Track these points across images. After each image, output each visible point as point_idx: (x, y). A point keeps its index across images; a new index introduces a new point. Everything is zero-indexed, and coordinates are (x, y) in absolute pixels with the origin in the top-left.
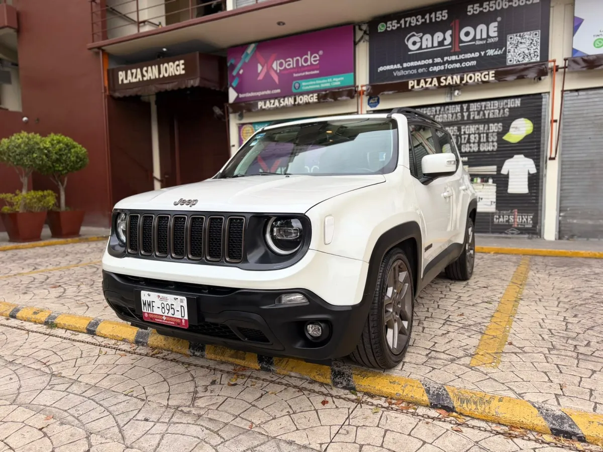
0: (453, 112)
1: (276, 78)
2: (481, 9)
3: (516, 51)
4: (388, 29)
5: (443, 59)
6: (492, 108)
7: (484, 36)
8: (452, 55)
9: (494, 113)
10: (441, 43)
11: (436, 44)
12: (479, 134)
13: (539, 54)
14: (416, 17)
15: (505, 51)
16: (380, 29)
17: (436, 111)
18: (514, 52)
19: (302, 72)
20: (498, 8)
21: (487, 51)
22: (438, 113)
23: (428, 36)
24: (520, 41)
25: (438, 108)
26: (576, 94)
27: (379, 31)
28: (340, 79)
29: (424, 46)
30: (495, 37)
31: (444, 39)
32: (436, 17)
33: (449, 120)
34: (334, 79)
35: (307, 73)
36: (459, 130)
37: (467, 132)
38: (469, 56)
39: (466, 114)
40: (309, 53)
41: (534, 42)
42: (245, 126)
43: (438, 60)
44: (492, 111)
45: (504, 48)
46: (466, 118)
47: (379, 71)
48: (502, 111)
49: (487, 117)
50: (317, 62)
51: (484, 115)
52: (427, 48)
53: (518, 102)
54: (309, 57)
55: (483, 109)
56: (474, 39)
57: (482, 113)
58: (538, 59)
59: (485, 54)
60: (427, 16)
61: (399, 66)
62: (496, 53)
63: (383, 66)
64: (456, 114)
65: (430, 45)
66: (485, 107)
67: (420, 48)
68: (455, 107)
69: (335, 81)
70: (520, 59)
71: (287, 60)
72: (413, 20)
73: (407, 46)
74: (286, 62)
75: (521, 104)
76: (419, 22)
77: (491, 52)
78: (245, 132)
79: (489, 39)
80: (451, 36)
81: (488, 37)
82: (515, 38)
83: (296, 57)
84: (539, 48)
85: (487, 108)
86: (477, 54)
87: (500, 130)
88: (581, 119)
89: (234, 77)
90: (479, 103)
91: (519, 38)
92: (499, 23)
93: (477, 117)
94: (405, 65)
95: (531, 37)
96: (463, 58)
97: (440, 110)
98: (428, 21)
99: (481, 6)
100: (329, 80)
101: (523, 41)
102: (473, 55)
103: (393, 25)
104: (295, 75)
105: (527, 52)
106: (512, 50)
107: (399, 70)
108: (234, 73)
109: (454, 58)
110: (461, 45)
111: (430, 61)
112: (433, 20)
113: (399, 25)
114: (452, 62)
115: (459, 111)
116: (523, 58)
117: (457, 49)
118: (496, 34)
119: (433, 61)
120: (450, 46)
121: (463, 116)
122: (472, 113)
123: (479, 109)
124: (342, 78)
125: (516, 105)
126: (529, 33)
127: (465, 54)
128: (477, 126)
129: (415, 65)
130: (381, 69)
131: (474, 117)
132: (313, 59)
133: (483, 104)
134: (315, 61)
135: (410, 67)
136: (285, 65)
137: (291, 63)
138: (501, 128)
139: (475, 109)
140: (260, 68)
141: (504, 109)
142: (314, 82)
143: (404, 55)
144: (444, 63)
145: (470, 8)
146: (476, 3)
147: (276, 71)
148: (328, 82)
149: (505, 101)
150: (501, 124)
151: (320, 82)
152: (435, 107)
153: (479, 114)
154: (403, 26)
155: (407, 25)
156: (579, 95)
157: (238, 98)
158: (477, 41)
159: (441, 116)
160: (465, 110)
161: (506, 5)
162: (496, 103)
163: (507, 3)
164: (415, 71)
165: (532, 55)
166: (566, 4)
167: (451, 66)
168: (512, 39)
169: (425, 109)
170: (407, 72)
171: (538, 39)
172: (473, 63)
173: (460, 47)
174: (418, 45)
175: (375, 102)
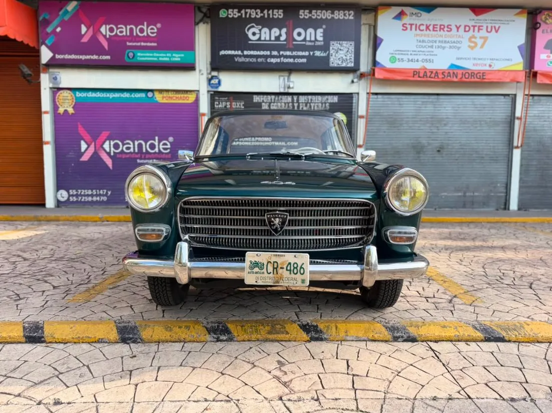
0: (286, 101)
1: (105, 44)
2: (310, 15)
3: (337, 55)
4: (230, 16)
5: (279, 53)
6: (316, 101)
7: (313, 39)
8: (287, 51)
9: (318, 106)
10: (277, 38)
11: (273, 38)
13: (353, 61)
14: (256, 10)
15: (329, 54)
16: (222, 15)
17: (271, 99)
18: (335, 56)
19: (138, 42)
20: (324, 18)
21: (315, 52)
22: (273, 101)
23: (266, 30)
24: (340, 48)
25: (273, 97)
26: (376, 96)
27: (221, 16)
28: (179, 55)
29: (263, 38)
30: (321, 41)
31: (280, 35)
32: (273, 15)
33: (282, 108)
34: (174, 55)
35: (143, 44)
38: (300, 53)
39: (296, 105)
40: (145, 23)
41: (350, 51)
42: (62, 91)
43: (275, 53)
44: (317, 104)
45: (328, 52)
46: (296, 108)
47: (220, 54)
48: (324, 105)
49: (312, 108)
50: (155, 34)
51: (310, 106)
52: (265, 40)
53: (335, 99)
54: (145, 28)
55: (310, 101)
56: (305, 40)
57: (308, 105)
58: (352, 65)
59: (314, 54)
60: (266, 12)
61: (240, 53)
62: (322, 55)
63: (225, 50)
64: (288, 103)
65: (268, 38)
66: (311, 100)
67: (259, 39)
68: (287, 98)
69: (175, 57)
70: (340, 63)
71: (119, 26)
72: (253, 12)
73: (247, 35)
74: (117, 29)
75: (338, 100)
76: (258, 15)
77: (318, 53)
78: (61, 98)
79: (316, 42)
80: (286, 33)
81: (316, 40)
82: (336, 45)
83: (129, 25)
84: (353, 56)
85: (313, 101)
86: (307, 54)
88: (379, 117)
89: (48, 35)
90: (306, 97)
91: (339, 45)
92: (324, 30)
93: (305, 108)
94: (246, 53)
95: (347, 46)
96: (296, 54)
97: (275, 99)
98: (266, 16)
99: (310, 13)
100: (168, 55)
101: (342, 48)
102: (304, 54)
103: (234, 13)
104: (128, 44)
105: (344, 57)
106: (334, 54)
107: (240, 56)
108: (49, 30)
109: (288, 53)
110: (294, 43)
111: (268, 53)
112: (271, 16)
113: (240, 14)
114: (286, 57)
115: (291, 101)
116: (342, 62)
117: (291, 46)
118: (321, 39)
119: (271, 53)
120: (285, 43)
121: (293, 106)
122: (301, 104)
123: (306, 102)
124: (183, 55)
125: (334, 101)
126: (346, 42)
127: (297, 51)
129: (255, 54)
130: (222, 53)
131: (302, 108)
132: (150, 30)
133: (310, 97)
134: (152, 33)
135: (250, 55)
136: (116, 32)
137: (124, 30)
139: (304, 101)
140: (84, 29)
141: (325, 103)
142: (151, 55)
143: (243, 43)
144: (280, 57)
145: (301, 12)
146: (307, 9)
147: (105, 36)
148: (166, 57)
149: (326, 97)
151: (158, 55)
152: (270, 95)
153: (306, 106)
154: (244, 16)
155: (248, 16)
156: (377, 98)
157: (53, 58)
158: (307, 42)
159: (275, 104)
160: (295, 101)
161: (329, 16)
162: (320, 98)
163: (330, 14)
164: (254, 60)
165: (348, 61)
166: (370, 25)
167: (286, 60)
168: (334, 45)
169: (262, 96)
170: (247, 60)
171: (352, 48)
172: (304, 60)
173: (293, 45)
174: (257, 37)
175: (216, 84)
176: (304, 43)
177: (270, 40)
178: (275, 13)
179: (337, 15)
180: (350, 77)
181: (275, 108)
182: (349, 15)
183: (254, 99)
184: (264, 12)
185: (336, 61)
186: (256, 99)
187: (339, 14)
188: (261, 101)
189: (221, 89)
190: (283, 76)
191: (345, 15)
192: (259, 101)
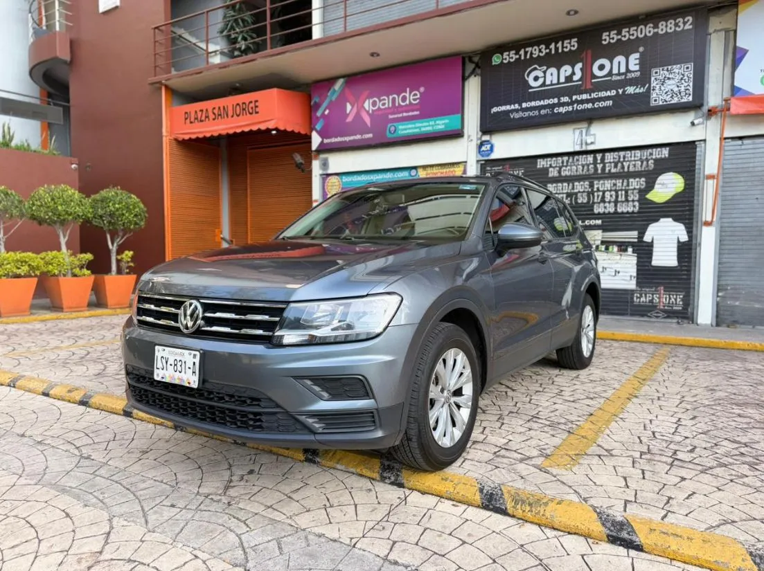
0: (584, 163)
1: (367, 120)
2: (619, 37)
3: (663, 88)
4: (505, 61)
5: (571, 98)
6: (633, 159)
7: (623, 70)
8: (582, 94)
9: (635, 166)
10: (569, 79)
11: (562, 80)
12: (617, 192)
13: (691, 93)
14: (539, 46)
15: (649, 88)
16: (495, 61)
17: (563, 162)
18: (660, 89)
19: (399, 113)
20: (641, 36)
21: (626, 89)
22: (565, 164)
23: (553, 70)
24: (668, 76)
25: (565, 158)
26: (739, 142)
27: (494, 63)
28: (443, 122)
29: (548, 82)
30: (636, 71)
31: (573, 73)
32: (563, 47)
33: (578, 173)
34: (437, 122)
35: (405, 114)
36: (592, 186)
37: (601, 189)
38: (603, 94)
39: (600, 167)
40: (408, 89)
41: (686, 77)
42: (330, 177)
43: (565, 99)
44: (634, 163)
45: (647, 85)
46: (599, 171)
47: (492, 112)
49: (626, 169)
50: (418, 101)
51: (623, 167)
52: (552, 85)
53: (665, 152)
54: (407, 95)
55: (622, 160)
56: (610, 74)
57: (619, 165)
58: (691, 98)
59: (624, 92)
60: (552, 46)
61: (517, 106)
62: (638, 91)
63: (497, 106)
64: (588, 165)
65: (555, 81)
66: (624, 157)
67: (544, 84)
68: (587, 158)
69: (439, 125)
70: (668, 98)
71: (382, 98)
72: (535, 50)
73: (527, 81)
74: (380, 101)
75: (670, 154)
76: (542, 52)
77: (631, 90)
78: (330, 184)
79: (629, 74)
80: (581, 69)
81: (628, 70)
82: (662, 72)
83: (392, 95)
84: (691, 84)
85: (626, 159)
86: (613, 93)
87: (643, 187)
88: (745, 175)
89: (318, 119)
90: (616, 153)
91: (665, 72)
92: (642, 55)
93: (613, 170)
94: (524, 105)
95: (681, 71)
96: (596, 97)
97: (567, 161)
98: (553, 52)
99: (619, 33)
100: (431, 123)
101: (670, 76)
102: (608, 93)
103: (510, 57)
104: (391, 117)
105: (676, 89)
106: (658, 87)
107: (517, 111)
108: (319, 114)
109: (584, 97)
110: (593, 81)
111: (556, 100)
112: (560, 51)
113: (517, 56)
114: (582, 102)
115: (592, 162)
116: (672, 97)
117: (589, 86)
118: (637, 68)
119: (559, 100)
120: (580, 83)
121: (596, 169)
122: (607, 165)
123: (616, 160)
124: (447, 121)
125: (663, 156)
126: (678, 66)
127: (598, 92)
128: (614, 181)
129: (537, 105)
130: (495, 110)
131: (610, 170)
132: (412, 97)
133: (622, 154)
134: (415, 100)
135: (531, 107)
136: (380, 105)
137: (386, 102)
138: (644, 183)
139: (612, 160)
140: (349, 107)
141: (647, 160)
142: (413, 126)
143: (522, 93)
144: (572, 103)
145: (605, 35)
146: (613, 30)
147: (368, 112)
148: (429, 126)
149: (650, 151)
150: (643, 179)
151: (421, 125)
152: (562, 157)
153: (616, 166)
154: (523, 58)
155: (528, 57)
156: (743, 144)
157: (322, 143)
158: (614, 76)
159: (569, 168)
160: (599, 161)
161: (650, 32)
162: (638, 153)
163: (651, 29)
164: (536, 113)
165: (683, 94)
166: (727, 31)
167: (581, 107)
168: (658, 74)
169: (549, 159)
170: (527, 114)
171: (690, 74)
172: (610, 103)
173: (592, 83)
174: (541, 81)
175: (488, 151)
176: (609, 78)
177: (559, 83)
178: (565, 45)
179: (664, 27)
180: (690, 116)
181: (568, 173)
182: (685, 23)
183: (539, 163)
184: (551, 47)
185: (661, 97)
186: (541, 163)
187: (666, 26)
188: (548, 166)
189: (494, 156)
190: (579, 129)
191: (676, 25)
192: (545, 166)
